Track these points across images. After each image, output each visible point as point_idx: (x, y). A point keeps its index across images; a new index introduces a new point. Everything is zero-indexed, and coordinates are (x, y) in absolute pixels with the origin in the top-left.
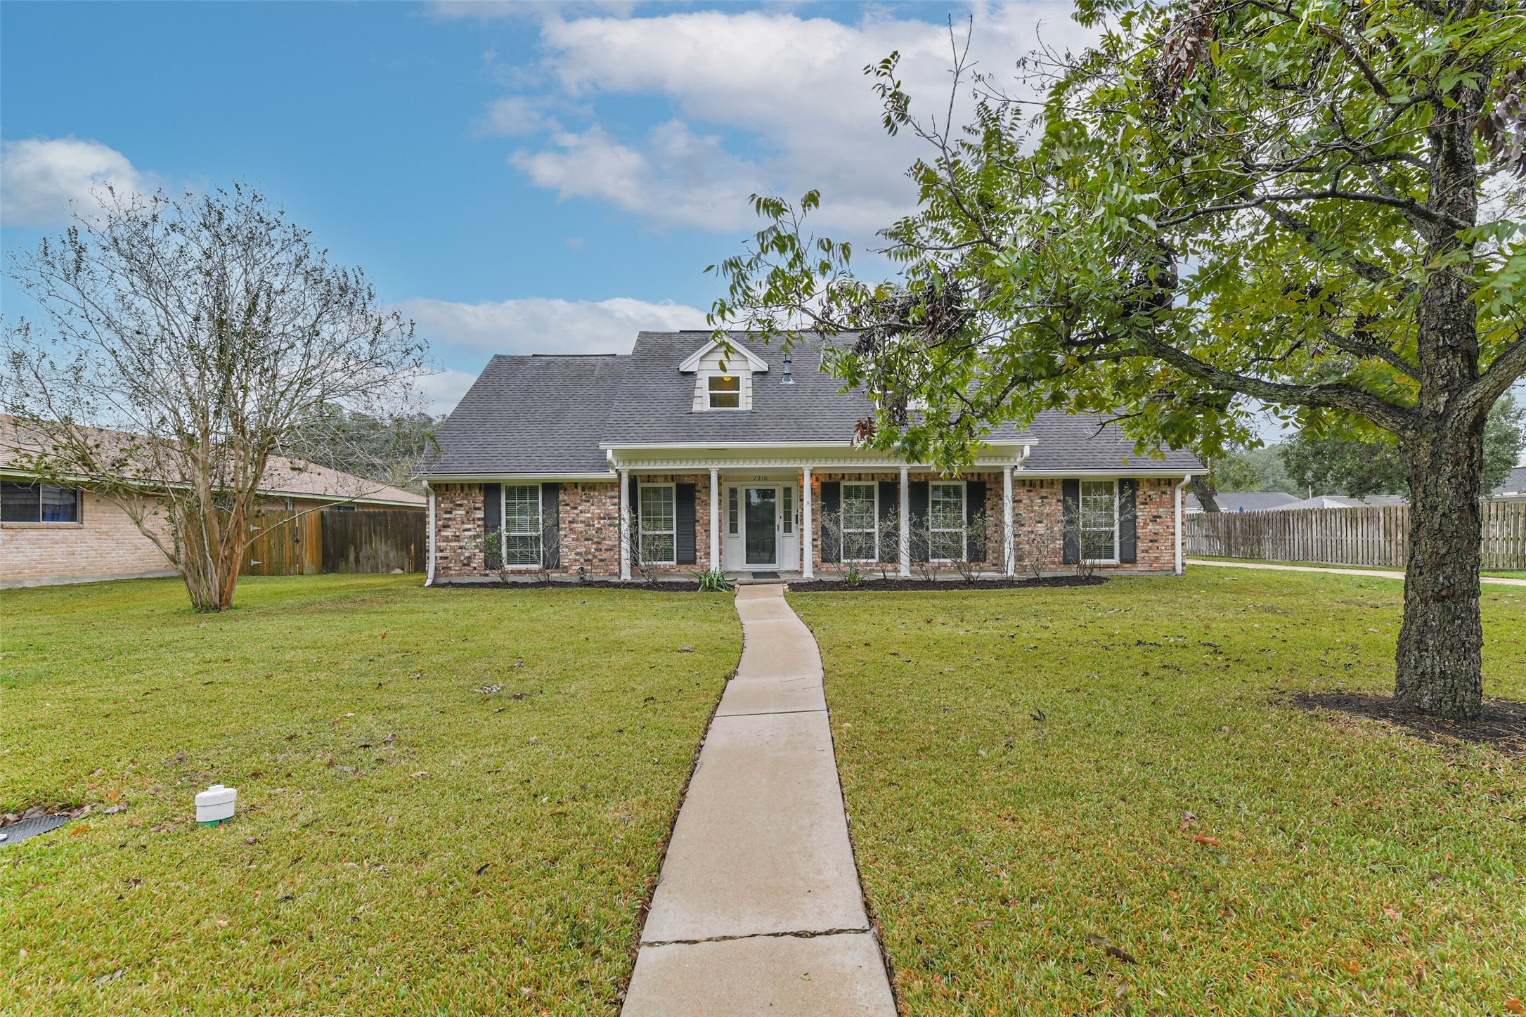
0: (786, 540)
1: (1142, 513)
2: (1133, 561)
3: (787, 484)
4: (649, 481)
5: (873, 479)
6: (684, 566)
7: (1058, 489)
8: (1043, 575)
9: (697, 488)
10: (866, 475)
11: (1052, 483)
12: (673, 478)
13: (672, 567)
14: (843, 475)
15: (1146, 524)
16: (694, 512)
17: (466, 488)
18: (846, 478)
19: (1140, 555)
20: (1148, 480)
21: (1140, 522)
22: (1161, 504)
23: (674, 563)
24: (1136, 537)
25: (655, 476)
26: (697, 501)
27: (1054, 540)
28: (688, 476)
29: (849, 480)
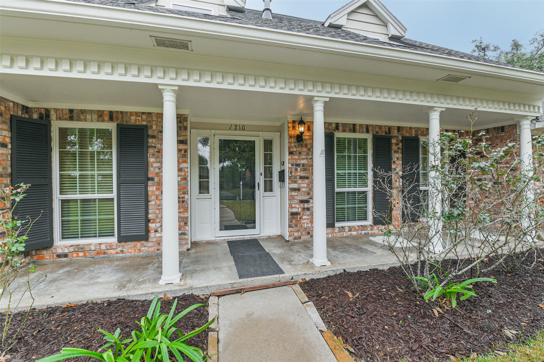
0: (267, 200)
3: (268, 136)
4: (71, 118)
5: (367, 131)
6: (131, 244)
9: (150, 132)
10: (361, 126)
12: (112, 116)
13: (110, 247)
14: (337, 124)
16: (146, 165)
18: (341, 128)
23: (113, 240)
25: (83, 112)
26: (151, 151)
28: (137, 114)
29: (344, 131)
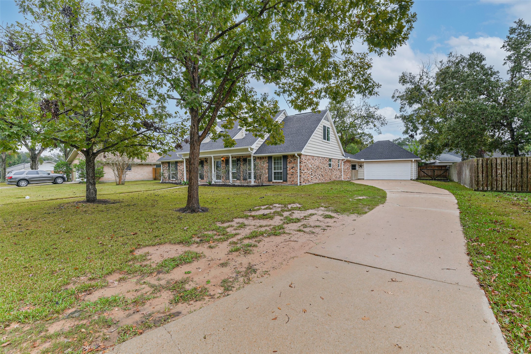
1: (289, 166)
2: (286, 181)
7: (267, 159)
8: (264, 184)
11: (266, 157)
15: (290, 169)
17: (166, 163)
19: (288, 179)
20: (291, 156)
21: (288, 169)
22: (294, 163)
24: (287, 174)
27: (266, 174)
